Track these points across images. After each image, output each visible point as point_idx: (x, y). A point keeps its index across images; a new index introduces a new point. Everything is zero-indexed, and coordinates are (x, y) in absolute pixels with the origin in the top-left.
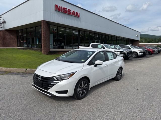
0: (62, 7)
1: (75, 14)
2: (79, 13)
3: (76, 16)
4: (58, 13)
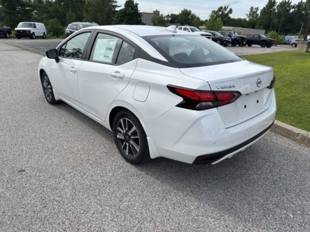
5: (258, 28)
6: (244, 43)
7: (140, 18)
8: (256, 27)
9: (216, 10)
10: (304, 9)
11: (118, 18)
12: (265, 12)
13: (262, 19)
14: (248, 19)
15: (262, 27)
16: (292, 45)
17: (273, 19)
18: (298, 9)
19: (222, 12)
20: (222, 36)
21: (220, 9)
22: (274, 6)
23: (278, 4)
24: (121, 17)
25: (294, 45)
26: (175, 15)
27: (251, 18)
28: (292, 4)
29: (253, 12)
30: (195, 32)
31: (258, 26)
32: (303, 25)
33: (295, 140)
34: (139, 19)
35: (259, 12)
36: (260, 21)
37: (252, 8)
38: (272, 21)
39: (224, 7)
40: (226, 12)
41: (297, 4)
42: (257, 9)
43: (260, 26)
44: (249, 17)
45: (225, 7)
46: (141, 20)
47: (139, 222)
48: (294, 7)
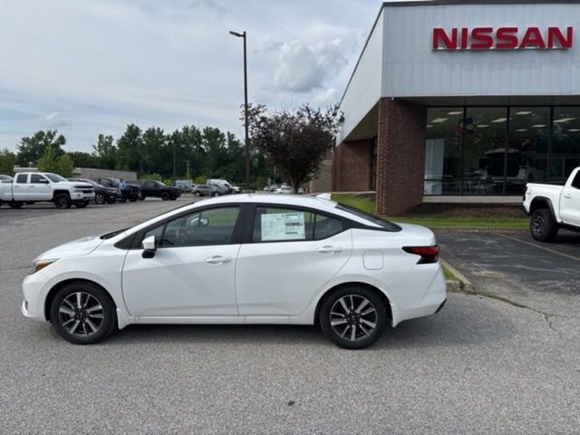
0: (465, 31)
1: (539, 41)
2: (570, 30)
3: (550, 45)
4: (447, 57)
5: (121, 169)
6: (140, 195)
8: (117, 168)
9: (31, 137)
10: (184, 143)
12: (126, 143)
13: (124, 154)
14: (98, 155)
15: (126, 166)
16: (195, 193)
17: (143, 156)
18: (175, 142)
19: (45, 141)
21: (40, 135)
22: (138, 135)
23: (144, 132)
25: (198, 194)
27: (103, 151)
28: (165, 134)
29: (104, 143)
30: (60, 182)
31: (119, 165)
32: (188, 164)
35: (114, 143)
36: (122, 157)
37: (101, 137)
38: (140, 158)
39: (46, 133)
40: (53, 142)
41: (172, 134)
42: (111, 138)
43: (122, 165)
44: (99, 151)
45: (49, 133)
48: (168, 138)
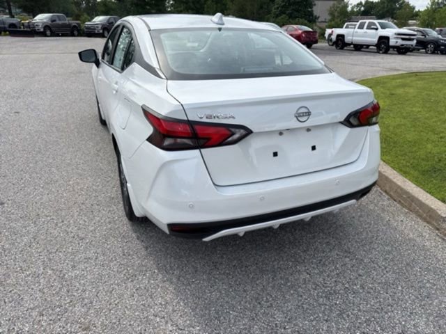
7: (311, 8)
11: (278, 8)
20: (440, 36)
24: (282, 7)
26: (372, 2)
30: (387, 29)
33: (438, 229)
34: (310, 10)
46: (312, 11)
47: (71, 301)
